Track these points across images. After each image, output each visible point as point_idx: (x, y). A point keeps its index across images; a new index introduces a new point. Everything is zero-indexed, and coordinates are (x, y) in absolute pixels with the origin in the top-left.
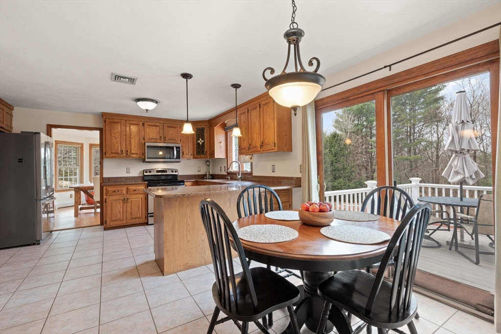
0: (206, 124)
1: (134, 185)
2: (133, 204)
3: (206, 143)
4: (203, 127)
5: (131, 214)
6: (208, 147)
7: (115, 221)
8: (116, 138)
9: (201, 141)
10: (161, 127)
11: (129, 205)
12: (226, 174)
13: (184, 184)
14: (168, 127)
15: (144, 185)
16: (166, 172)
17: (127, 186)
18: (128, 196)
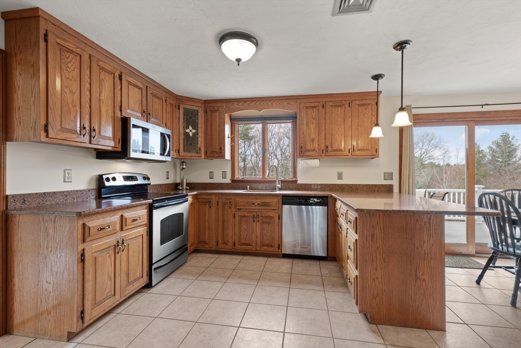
0: (200, 105)
1: (131, 209)
2: (130, 253)
3: (200, 134)
4: (197, 108)
5: (128, 275)
6: (203, 141)
7: (102, 302)
8: (71, 92)
9: (191, 131)
10: (144, 93)
11: (123, 255)
12: (230, 182)
13: (187, 201)
14: (154, 95)
15: (145, 207)
16: (135, 179)
17: (120, 213)
18: (123, 234)
